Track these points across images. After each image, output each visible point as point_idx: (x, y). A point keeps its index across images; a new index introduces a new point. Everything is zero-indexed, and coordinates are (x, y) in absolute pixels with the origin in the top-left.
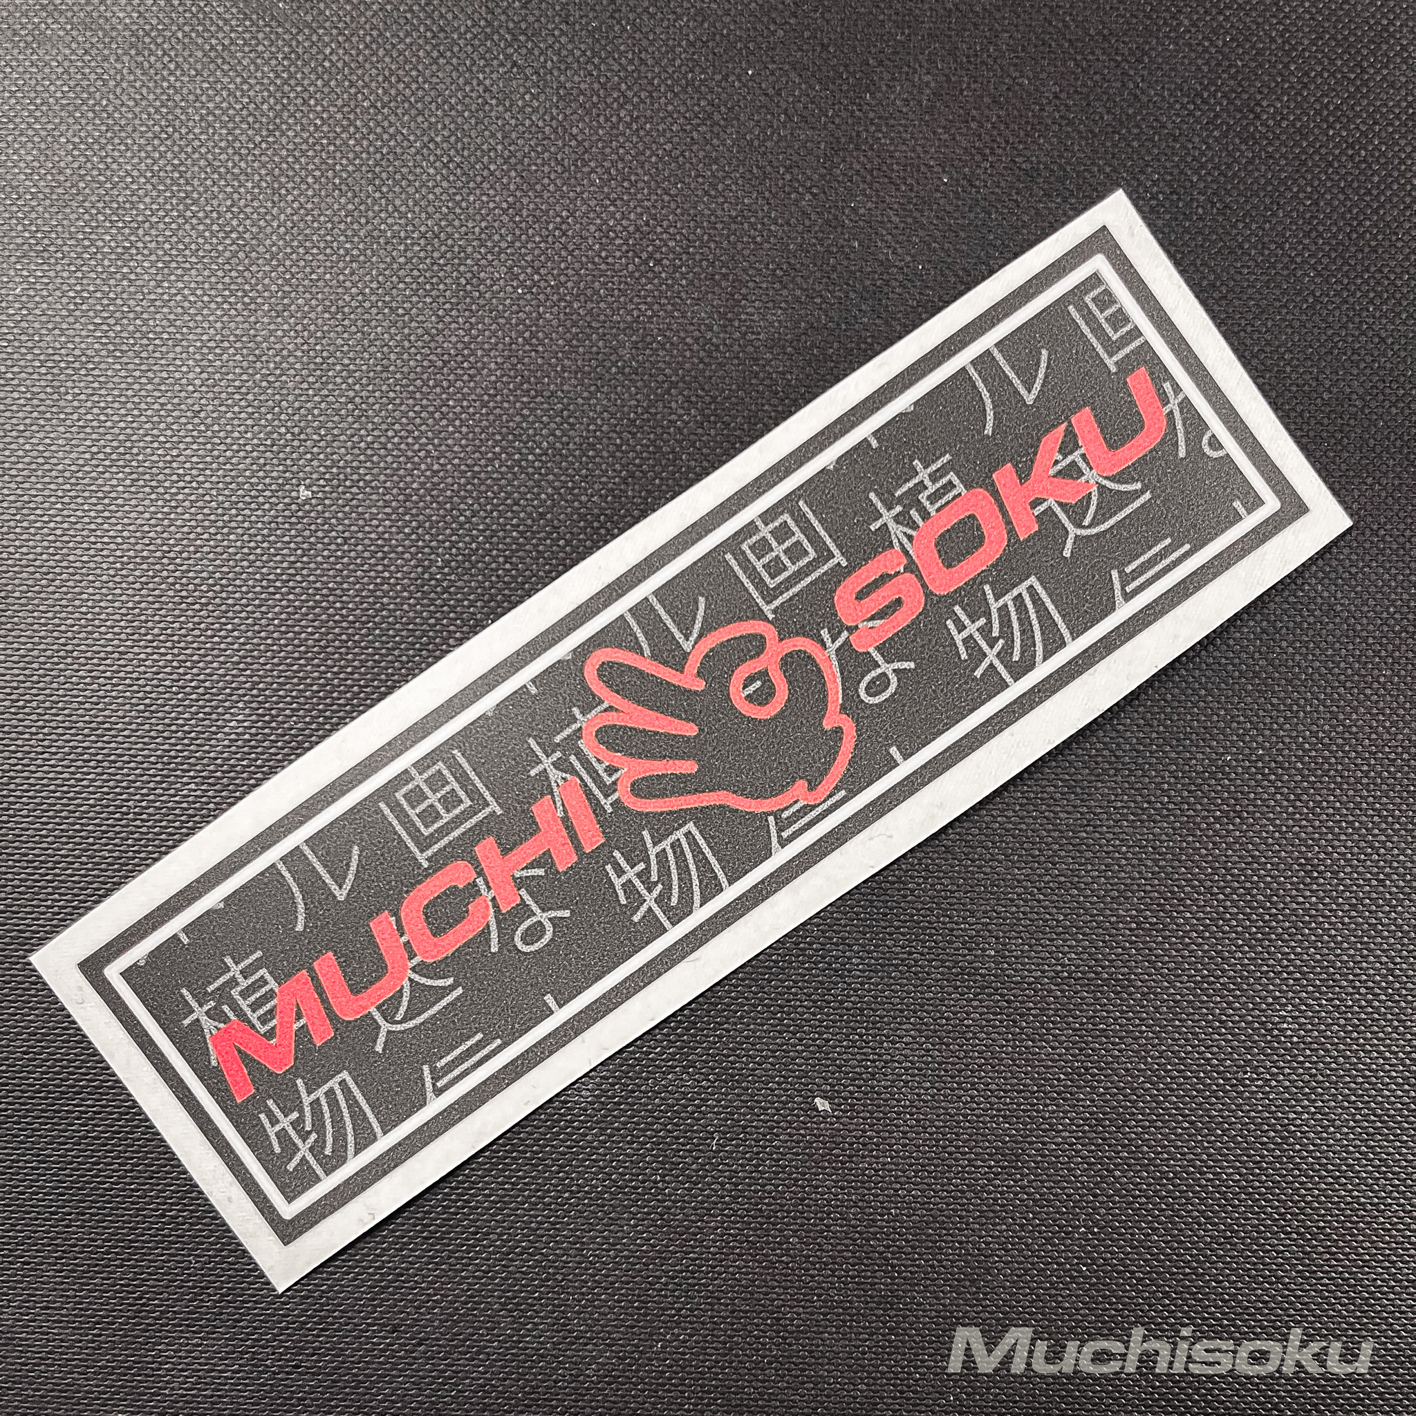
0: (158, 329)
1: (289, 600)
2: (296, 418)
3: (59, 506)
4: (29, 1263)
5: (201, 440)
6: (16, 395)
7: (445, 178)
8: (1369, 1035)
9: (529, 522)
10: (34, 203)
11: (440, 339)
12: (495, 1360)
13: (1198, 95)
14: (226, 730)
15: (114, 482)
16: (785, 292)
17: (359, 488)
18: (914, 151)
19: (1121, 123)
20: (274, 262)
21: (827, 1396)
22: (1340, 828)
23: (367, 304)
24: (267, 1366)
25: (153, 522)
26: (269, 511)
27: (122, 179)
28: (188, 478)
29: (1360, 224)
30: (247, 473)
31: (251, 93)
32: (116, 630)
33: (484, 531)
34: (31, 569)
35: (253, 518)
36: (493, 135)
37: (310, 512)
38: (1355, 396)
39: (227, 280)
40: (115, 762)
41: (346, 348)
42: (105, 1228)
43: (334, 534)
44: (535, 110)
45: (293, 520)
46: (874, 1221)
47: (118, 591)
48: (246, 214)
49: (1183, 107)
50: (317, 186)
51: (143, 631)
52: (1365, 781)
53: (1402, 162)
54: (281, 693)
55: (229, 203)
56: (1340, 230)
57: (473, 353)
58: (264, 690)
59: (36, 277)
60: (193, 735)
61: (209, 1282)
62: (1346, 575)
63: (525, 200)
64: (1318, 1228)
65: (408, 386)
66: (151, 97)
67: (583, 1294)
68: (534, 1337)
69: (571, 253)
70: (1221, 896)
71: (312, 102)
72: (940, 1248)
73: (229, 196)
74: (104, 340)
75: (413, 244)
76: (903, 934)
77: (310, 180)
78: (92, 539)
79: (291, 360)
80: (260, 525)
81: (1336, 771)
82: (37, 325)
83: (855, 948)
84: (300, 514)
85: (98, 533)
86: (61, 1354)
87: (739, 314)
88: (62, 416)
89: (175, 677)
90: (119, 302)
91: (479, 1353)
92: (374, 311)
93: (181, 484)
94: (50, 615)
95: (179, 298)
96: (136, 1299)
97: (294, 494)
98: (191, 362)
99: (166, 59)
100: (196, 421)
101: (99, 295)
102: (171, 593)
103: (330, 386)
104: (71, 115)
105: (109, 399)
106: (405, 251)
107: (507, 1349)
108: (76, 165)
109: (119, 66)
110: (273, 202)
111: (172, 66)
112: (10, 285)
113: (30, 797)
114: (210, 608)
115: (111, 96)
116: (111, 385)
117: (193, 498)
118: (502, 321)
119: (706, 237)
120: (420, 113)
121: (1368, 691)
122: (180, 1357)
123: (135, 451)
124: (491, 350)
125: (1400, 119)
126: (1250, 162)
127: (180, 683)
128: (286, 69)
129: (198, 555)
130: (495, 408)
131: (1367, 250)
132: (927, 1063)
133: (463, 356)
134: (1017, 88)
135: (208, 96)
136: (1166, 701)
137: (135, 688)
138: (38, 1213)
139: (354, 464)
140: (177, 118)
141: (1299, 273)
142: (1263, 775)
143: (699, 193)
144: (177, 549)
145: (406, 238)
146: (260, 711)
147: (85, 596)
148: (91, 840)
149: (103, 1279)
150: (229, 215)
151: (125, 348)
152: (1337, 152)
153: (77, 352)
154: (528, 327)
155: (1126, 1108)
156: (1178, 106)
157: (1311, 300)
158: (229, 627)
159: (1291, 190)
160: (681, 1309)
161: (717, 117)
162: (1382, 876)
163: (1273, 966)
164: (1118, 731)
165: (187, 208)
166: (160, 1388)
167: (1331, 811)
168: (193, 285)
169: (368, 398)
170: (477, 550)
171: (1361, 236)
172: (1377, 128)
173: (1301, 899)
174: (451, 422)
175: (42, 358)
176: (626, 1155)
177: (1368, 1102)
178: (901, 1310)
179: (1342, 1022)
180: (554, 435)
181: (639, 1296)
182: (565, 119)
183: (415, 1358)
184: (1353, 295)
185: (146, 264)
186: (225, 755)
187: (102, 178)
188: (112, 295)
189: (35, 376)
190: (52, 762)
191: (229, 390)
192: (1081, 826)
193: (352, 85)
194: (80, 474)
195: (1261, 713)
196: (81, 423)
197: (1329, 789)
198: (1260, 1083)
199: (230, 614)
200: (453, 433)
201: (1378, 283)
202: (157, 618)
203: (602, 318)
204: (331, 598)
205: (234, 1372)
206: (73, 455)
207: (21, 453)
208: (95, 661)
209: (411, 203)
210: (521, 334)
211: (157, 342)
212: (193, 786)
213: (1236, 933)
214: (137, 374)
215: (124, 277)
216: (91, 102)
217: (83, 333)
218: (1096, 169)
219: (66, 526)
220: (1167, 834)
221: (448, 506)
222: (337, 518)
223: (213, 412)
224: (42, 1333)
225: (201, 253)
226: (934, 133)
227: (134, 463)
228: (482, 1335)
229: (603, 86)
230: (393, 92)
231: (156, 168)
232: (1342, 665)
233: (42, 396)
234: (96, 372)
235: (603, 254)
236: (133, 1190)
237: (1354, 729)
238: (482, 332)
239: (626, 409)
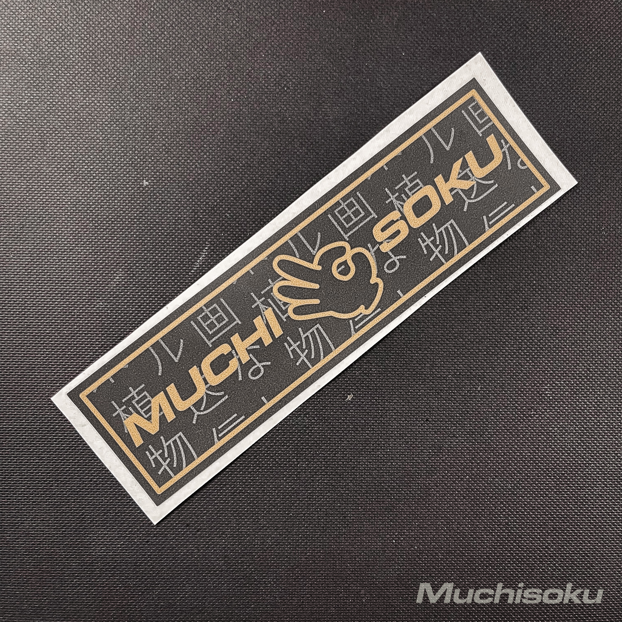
0: (85, 117)
1: (140, 227)
2: (142, 152)
3: (44, 189)
4: (35, 502)
5: (102, 162)
6: (26, 144)
7: (201, 55)
8: (580, 395)
9: (238, 194)
10: (32, 66)
11: (200, 120)
12: (229, 537)
13: (504, 19)
14: (115, 280)
15: (67, 179)
16: (340, 100)
17: (168, 181)
18: (391, 42)
19: (473, 31)
20: (132, 89)
21: (365, 548)
22: (567, 312)
23: (170, 106)
24: (135, 542)
25: (83, 195)
26: (131, 190)
27: (69, 56)
28: (97, 177)
29: (569, 70)
30: (122, 175)
31: (121, 21)
32: (68, 240)
33: (219, 197)
34: (33, 216)
35: (125, 193)
36: (220, 37)
37: (148, 191)
38: (568, 139)
39: (112, 97)
40: (69, 294)
41: (161, 124)
42: (67, 486)
43: (158, 199)
44: (238, 27)
45: (141, 194)
46: (383, 476)
47: (69, 224)
48: (120, 70)
49: (498, 24)
50: (149, 58)
51: (79, 240)
52: (576, 293)
53: (586, 45)
54: (137, 265)
55: (113, 65)
56: (561, 73)
57: (214, 125)
58: (130, 264)
59: (33, 96)
60: (101, 282)
61: (111, 508)
62: (567, 211)
63: (234, 63)
64: (562, 474)
65: (187, 139)
66: (80, 22)
67: (265, 509)
68: (245, 527)
69: (253, 84)
70: (520, 341)
71: (146, 24)
72: (410, 486)
73: (113, 63)
74: (62, 122)
75: (188, 82)
76: (392, 358)
77: (146, 56)
78: (58, 203)
79: (139, 129)
80: (127, 196)
81: (565, 289)
82: (34, 116)
83: (373, 364)
84: (144, 191)
85: (61, 200)
86: (49, 539)
87: (321, 109)
88: (45, 153)
89: (93, 259)
90: (68, 106)
91: (222, 534)
92: (173, 108)
93: (95, 180)
94: (41, 234)
95: (93, 104)
96: (80, 516)
97: (141, 183)
98: (98, 130)
99: (86, 7)
100: (100, 154)
101: (59, 103)
102: (91, 225)
103: (155, 139)
104: (47, 29)
105: (65, 146)
106: (185, 84)
107: (234, 532)
108: (49, 50)
109: (66, 10)
110: (131, 65)
111: (89, 10)
112: (23, 99)
113: (33, 309)
114: (107, 230)
115: (63, 22)
116: (65, 140)
117: (99, 185)
118: (225, 112)
119: (307, 78)
120: (190, 28)
121: (577, 257)
122: (99, 539)
123: (75, 166)
124: (221, 124)
125: (584, 28)
126: (525, 46)
127: (95, 261)
128: (136, 11)
129: (102, 209)
130: (223, 147)
131: (572, 80)
132: (403, 411)
133: (210, 126)
134: (431, 17)
135: (104, 22)
136: (496, 262)
137: (77, 264)
138: (39, 481)
139: (166, 171)
140: (91, 31)
141: (545, 90)
142: (536, 291)
143: (304, 60)
144: (93, 206)
145: (186, 79)
146: (129, 272)
147: (55, 226)
148: (59, 326)
149: (66, 508)
150: (113, 71)
151: (71, 125)
152: (559, 41)
153: (51, 127)
154: (236, 115)
155: (484, 427)
156: (496, 24)
157: (550, 101)
158: (115, 238)
159: (541, 57)
160: (305, 514)
161: (311, 29)
162: (584, 331)
163: (542, 368)
164: (477, 275)
165: (96, 67)
166: (90, 552)
167: (563, 305)
168: (98, 99)
169: (171, 144)
170: (217, 205)
171: (569, 75)
172: (575, 32)
173: (552, 341)
174: (205, 154)
175: (37, 129)
176: (282, 451)
177: (581, 423)
178: (395, 512)
179: (570, 390)
180: (248, 159)
181: (288, 509)
182: (250, 31)
183: (196, 537)
184: (567, 99)
185: (79, 91)
186: (114, 290)
187: (60, 56)
188: (65, 103)
189: (34, 137)
190: (42, 295)
191: (114, 141)
192: (463, 313)
193: (163, 17)
194: (53, 177)
195: (534, 266)
196: (53, 156)
197: (562, 297)
198: (537, 416)
199: (116, 233)
200: (206, 158)
201: (577, 94)
202: (85, 235)
203: (266, 111)
204: (157, 226)
205: (121, 545)
206: (50, 169)
207: (28, 168)
208: (60, 253)
209: (187, 64)
210: (233, 117)
211: (84, 122)
212: (101, 304)
213: (526, 355)
214: (76, 135)
215: (70, 96)
216: (55, 24)
217: (54, 119)
218: (463, 49)
219: (47, 197)
220: (498, 316)
221: (204, 187)
222: (159, 193)
223: (107, 150)
224: (41, 531)
225: (101, 86)
226: (399, 35)
227: (75, 172)
228: (224, 527)
229: (265, 17)
230: (179, 20)
231: (83, 51)
232: (566, 247)
233: (37, 145)
234: (59, 135)
235: (266, 85)
236: (78, 471)
237: (571, 272)
238: (217, 117)
239: (276, 147)
